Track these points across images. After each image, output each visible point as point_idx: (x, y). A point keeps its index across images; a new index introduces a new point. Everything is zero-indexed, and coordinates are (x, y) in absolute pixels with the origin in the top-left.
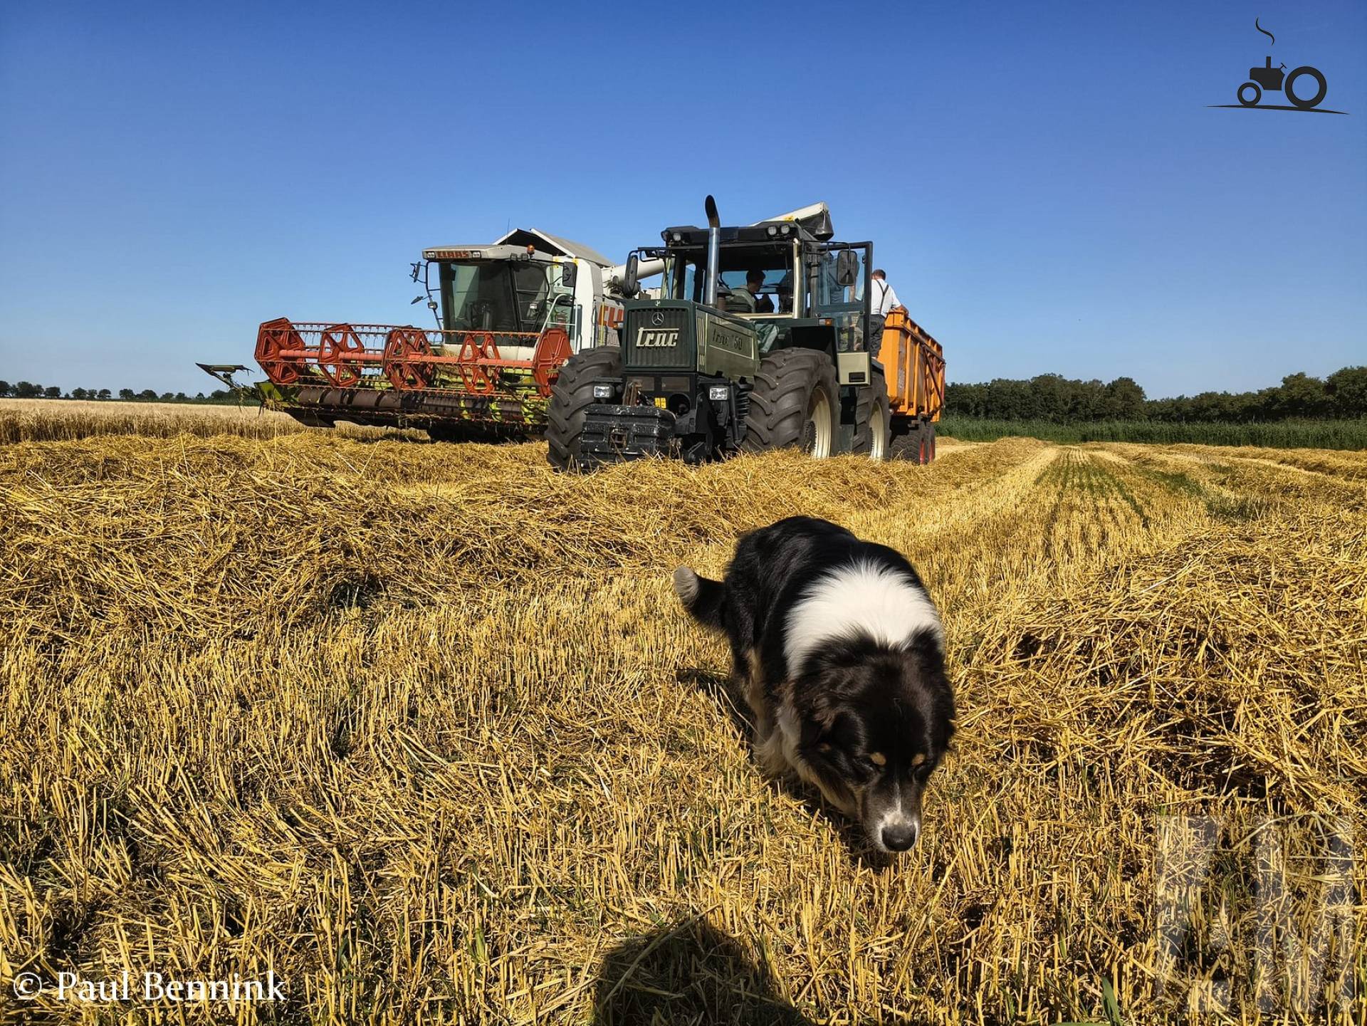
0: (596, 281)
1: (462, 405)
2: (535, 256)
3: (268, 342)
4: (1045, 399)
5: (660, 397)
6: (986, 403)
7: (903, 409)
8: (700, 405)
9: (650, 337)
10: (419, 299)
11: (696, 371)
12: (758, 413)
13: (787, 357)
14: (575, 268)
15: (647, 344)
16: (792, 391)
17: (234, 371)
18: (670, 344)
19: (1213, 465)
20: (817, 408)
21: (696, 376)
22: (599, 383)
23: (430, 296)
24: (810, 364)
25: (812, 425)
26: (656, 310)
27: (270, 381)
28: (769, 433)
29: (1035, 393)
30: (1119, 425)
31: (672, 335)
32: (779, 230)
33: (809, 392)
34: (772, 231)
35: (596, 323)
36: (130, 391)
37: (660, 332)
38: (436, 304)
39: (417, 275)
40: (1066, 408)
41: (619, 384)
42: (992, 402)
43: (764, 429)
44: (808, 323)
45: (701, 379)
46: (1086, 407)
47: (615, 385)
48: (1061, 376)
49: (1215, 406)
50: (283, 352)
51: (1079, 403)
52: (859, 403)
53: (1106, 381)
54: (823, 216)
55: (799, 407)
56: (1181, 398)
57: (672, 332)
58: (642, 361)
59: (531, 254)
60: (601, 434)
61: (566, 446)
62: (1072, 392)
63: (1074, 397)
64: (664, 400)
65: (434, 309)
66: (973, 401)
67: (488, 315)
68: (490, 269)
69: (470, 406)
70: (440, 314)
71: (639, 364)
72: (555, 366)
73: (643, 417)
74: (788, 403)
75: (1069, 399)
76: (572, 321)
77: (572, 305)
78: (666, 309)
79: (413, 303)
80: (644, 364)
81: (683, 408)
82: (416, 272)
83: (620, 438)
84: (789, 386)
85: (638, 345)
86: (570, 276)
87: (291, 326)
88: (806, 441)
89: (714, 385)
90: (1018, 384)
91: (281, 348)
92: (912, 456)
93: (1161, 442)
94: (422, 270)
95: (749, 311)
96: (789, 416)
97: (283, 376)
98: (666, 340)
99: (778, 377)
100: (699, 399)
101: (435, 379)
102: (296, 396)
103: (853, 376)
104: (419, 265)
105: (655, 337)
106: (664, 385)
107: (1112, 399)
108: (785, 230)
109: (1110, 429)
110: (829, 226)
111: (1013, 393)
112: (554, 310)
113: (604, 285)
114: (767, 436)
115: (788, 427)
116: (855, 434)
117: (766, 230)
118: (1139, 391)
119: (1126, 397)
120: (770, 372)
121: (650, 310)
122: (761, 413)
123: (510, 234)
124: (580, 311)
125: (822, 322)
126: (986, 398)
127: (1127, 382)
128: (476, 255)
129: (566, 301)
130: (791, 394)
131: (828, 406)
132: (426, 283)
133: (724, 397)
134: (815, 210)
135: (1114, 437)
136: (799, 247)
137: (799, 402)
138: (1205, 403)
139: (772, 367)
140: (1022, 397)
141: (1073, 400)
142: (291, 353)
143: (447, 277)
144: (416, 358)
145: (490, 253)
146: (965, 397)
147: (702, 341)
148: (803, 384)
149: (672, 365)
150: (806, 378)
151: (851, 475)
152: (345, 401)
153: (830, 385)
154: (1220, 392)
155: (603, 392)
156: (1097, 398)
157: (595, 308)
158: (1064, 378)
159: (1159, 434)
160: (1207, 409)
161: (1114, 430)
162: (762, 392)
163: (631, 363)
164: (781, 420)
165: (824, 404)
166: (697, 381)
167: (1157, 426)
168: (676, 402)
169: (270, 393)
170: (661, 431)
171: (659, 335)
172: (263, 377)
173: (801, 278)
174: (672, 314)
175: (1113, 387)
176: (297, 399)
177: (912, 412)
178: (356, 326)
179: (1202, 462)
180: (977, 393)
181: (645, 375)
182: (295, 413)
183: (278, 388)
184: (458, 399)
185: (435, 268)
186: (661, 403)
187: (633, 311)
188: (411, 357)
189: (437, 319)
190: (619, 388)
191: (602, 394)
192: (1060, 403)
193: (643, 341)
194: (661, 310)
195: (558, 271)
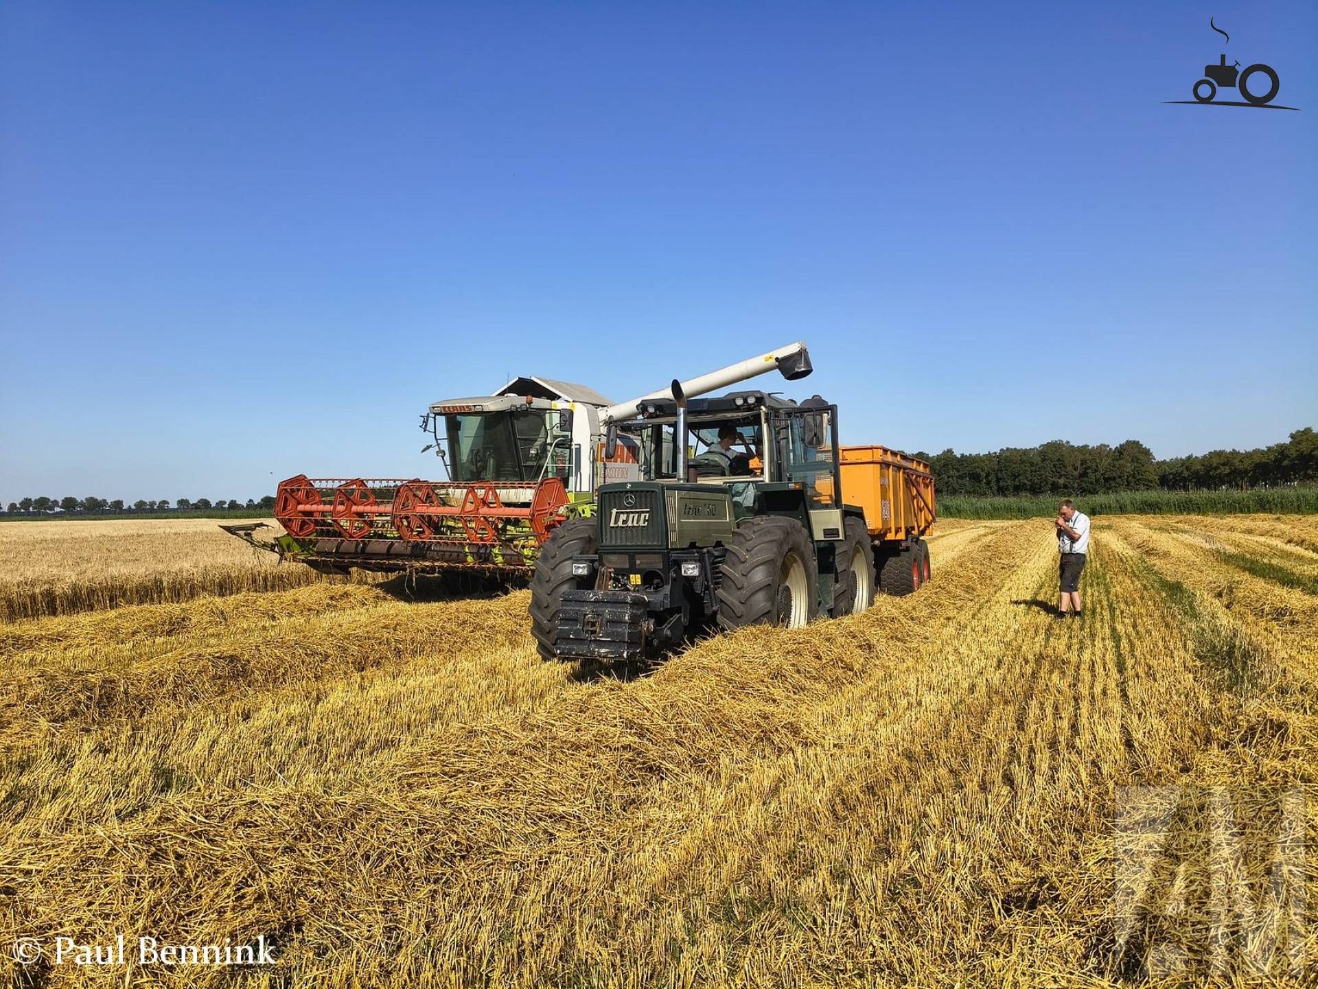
0: (593, 420)
1: (467, 550)
2: (533, 405)
3: (286, 499)
4: (1055, 466)
5: (635, 574)
6: (996, 472)
7: (890, 537)
8: (674, 580)
9: (623, 517)
10: (428, 447)
11: (667, 548)
12: (730, 587)
13: (756, 528)
14: (571, 413)
15: (620, 524)
16: (762, 564)
17: (254, 529)
18: (641, 524)
19: (1218, 551)
20: (792, 571)
21: (668, 553)
22: (578, 561)
23: (438, 445)
24: (779, 535)
25: (787, 589)
26: (627, 492)
27: (288, 534)
28: (741, 606)
29: (1044, 460)
30: (1126, 496)
31: (643, 515)
32: (745, 400)
33: (779, 564)
34: (739, 402)
35: (594, 461)
36: (187, 501)
37: (632, 513)
38: (444, 452)
39: (426, 426)
40: (1076, 473)
41: (596, 560)
42: (1001, 471)
43: (736, 603)
44: (779, 486)
45: (674, 555)
46: (1096, 471)
47: (592, 561)
48: (1068, 442)
49: (1224, 464)
50: (301, 507)
51: (1089, 468)
52: (837, 552)
53: (1114, 445)
54: (802, 354)
55: (769, 580)
56: (1189, 457)
57: (643, 512)
58: (616, 540)
59: (530, 403)
60: (576, 620)
61: (549, 621)
62: (1081, 457)
63: (1083, 462)
64: (638, 576)
65: (443, 457)
66: (983, 471)
67: (492, 460)
68: (492, 420)
69: (475, 550)
70: (448, 462)
71: (613, 543)
72: (551, 514)
73: (614, 603)
74: (759, 576)
75: (1078, 464)
76: (570, 462)
77: (570, 448)
78: (637, 491)
79: (423, 451)
80: (619, 543)
81: (658, 584)
82: (426, 422)
83: (593, 624)
84: (759, 558)
85: (612, 525)
86: (567, 420)
87: (309, 483)
88: (779, 613)
89: (686, 561)
90: (1026, 452)
91: (299, 503)
92: (903, 588)
93: (1170, 512)
94: (431, 421)
95: (723, 474)
96: (761, 589)
97: (301, 529)
98: (638, 520)
99: (748, 550)
100: (672, 574)
101: (442, 526)
102: (314, 547)
103: (827, 532)
104: (428, 416)
105: (628, 517)
106: (638, 562)
107: (1121, 462)
108: (751, 400)
109: (1117, 501)
110: (808, 363)
111: (1022, 461)
112: (554, 450)
113: (601, 424)
114: (740, 609)
115: (760, 602)
116: (837, 581)
117: (734, 400)
118: (1147, 452)
119: (1135, 460)
120: (740, 545)
121: (622, 492)
122: (734, 587)
123: (510, 384)
124: (578, 451)
125: (791, 486)
126: (996, 468)
127: (1136, 444)
128: (478, 409)
129: (565, 443)
130: (761, 567)
131: (802, 568)
132: (435, 432)
133: (696, 572)
134: (793, 349)
135: (1122, 510)
136: (767, 414)
137: (769, 574)
138: (1215, 462)
139: (742, 540)
140: (1032, 464)
141: (1082, 464)
142: (308, 508)
143: (454, 426)
144: (423, 509)
145: (492, 406)
146: (975, 468)
147: (672, 519)
148: (772, 556)
149: (644, 543)
150: (775, 550)
151: (823, 648)
152: (359, 550)
153: (802, 548)
154: (1228, 450)
155: (582, 570)
156: (1106, 462)
157: (592, 448)
158: (1072, 444)
159: (1168, 504)
160: (1216, 468)
161: (1122, 502)
162: (733, 565)
163: (606, 542)
164: (753, 594)
165: (798, 565)
166: (669, 557)
167: (1166, 495)
168: (649, 578)
169: (289, 546)
170: (633, 616)
171: (631, 516)
172: (283, 532)
173: (770, 441)
174: (643, 496)
175: (1121, 451)
176: (315, 549)
177: (901, 536)
178: (367, 480)
179: (1208, 547)
180: (987, 462)
181: (619, 553)
182: (312, 564)
183: (296, 540)
184: (462, 545)
185: (442, 421)
186: (636, 579)
187: (606, 493)
188: (418, 509)
189: (446, 466)
190: (596, 564)
191: (580, 572)
192: (1070, 468)
193: (615, 523)
194: (631, 492)
195: (556, 418)
